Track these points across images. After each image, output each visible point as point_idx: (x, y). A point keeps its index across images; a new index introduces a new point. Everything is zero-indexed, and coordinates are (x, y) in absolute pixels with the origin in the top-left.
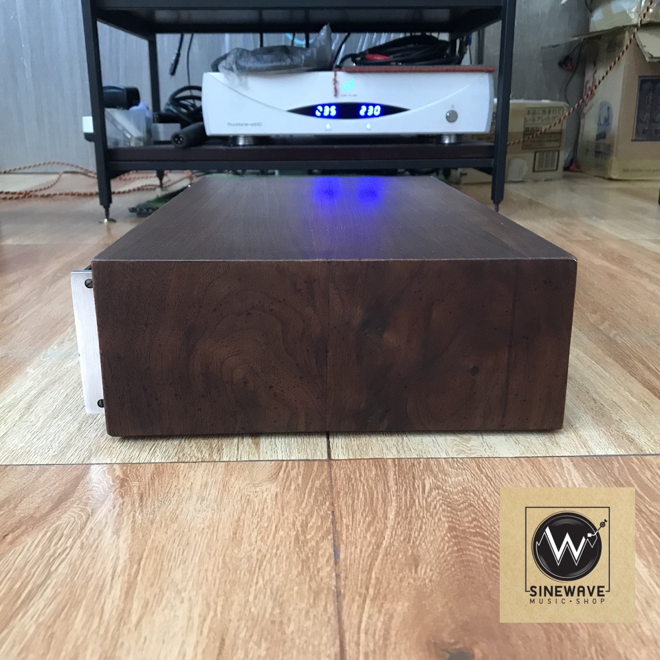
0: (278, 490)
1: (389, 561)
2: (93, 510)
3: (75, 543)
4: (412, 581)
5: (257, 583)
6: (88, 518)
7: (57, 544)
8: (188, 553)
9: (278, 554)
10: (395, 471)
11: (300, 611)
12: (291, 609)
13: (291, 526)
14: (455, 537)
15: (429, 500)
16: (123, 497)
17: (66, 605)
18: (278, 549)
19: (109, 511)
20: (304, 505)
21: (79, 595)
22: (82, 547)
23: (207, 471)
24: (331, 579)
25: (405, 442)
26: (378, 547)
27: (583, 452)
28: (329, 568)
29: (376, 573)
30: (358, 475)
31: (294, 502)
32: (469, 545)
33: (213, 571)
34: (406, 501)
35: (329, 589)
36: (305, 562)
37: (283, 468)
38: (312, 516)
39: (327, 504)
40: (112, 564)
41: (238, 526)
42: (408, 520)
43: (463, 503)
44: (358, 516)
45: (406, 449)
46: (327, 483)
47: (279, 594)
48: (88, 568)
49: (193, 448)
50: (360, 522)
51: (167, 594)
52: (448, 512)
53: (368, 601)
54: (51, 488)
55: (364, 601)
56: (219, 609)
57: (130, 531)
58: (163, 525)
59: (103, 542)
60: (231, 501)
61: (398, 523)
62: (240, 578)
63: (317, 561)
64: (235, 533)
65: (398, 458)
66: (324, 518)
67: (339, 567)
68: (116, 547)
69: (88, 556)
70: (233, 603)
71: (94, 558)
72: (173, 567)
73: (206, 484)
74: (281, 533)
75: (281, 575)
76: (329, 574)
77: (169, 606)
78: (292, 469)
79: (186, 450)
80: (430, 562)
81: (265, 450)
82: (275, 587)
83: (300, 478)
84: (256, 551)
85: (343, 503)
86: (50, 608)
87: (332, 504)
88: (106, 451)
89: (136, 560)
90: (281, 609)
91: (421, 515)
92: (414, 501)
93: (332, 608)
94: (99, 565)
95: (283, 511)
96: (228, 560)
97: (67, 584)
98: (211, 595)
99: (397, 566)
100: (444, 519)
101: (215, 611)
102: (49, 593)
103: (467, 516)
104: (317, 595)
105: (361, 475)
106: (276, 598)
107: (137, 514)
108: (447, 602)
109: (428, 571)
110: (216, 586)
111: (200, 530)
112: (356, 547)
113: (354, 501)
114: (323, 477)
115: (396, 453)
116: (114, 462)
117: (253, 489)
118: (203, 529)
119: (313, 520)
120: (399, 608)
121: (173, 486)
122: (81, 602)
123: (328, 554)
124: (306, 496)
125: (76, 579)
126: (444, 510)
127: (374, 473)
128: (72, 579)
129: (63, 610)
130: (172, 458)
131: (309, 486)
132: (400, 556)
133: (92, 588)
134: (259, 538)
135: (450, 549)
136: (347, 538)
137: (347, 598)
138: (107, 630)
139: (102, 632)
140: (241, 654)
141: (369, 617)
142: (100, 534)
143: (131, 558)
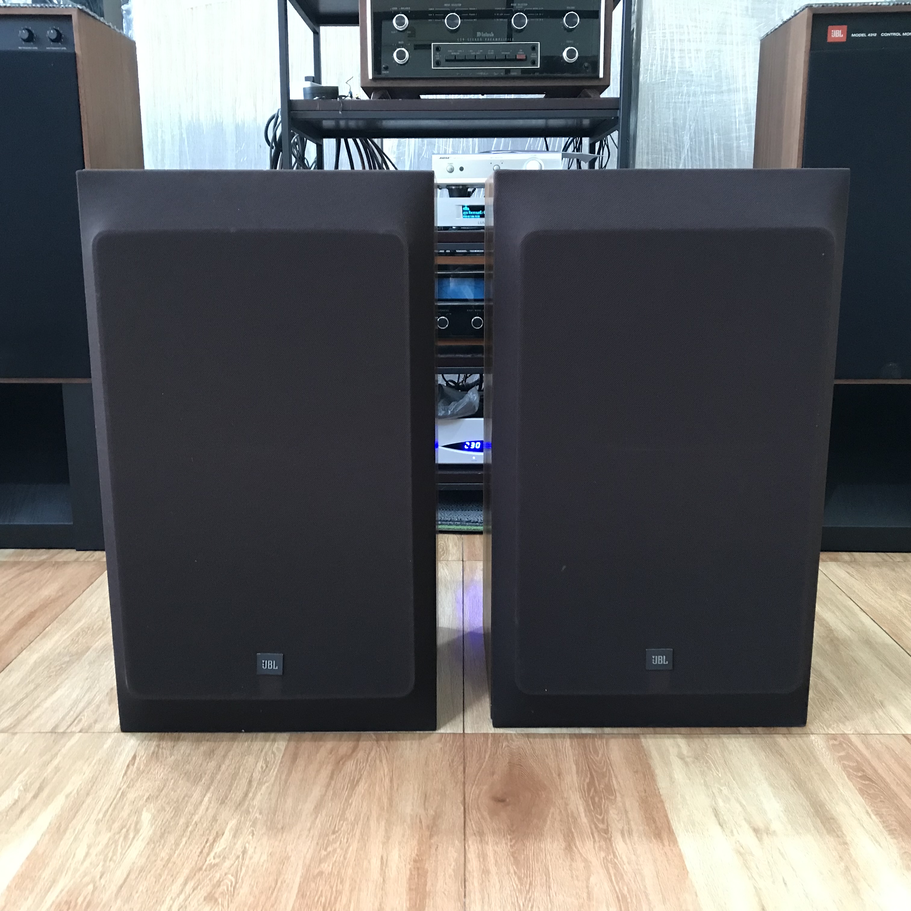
0: (442, 745)
1: (484, 773)
2: (369, 753)
3: (366, 765)
4: (491, 780)
5: (436, 779)
6: (368, 756)
7: (360, 765)
8: (409, 769)
11: (451, 788)
12: (448, 787)
13: (447, 760)
14: (510, 765)
15: (503, 751)
19: (376, 753)
20: (452, 752)
21: (375, 781)
22: (369, 766)
23: (411, 737)
26: (480, 768)
28: (461, 775)
29: (478, 777)
31: (449, 751)
32: (514, 768)
33: (420, 775)
34: (494, 752)
36: (453, 773)
37: (444, 737)
38: (455, 757)
39: (462, 752)
40: (383, 772)
41: (427, 759)
42: (493, 759)
44: (474, 757)
46: (462, 744)
47: (444, 782)
51: (405, 782)
52: (510, 756)
53: (474, 785)
58: (398, 759)
59: (377, 764)
61: (489, 760)
62: (429, 777)
63: (457, 773)
64: (426, 762)
65: (494, 734)
66: (460, 758)
67: (465, 775)
70: (428, 785)
72: (405, 774)
73: (412, 743)
74: (444, 763)
75: (444, 777)
76: (461, 777)
77: (406, 785)
78: (448, 737)
80: (499, 774)
82: (442, 780)
84: (434, 770)
85: (468, 752)
90: (444, 787)
91: (499, 757)
92: (497, 751)
93: (462, 787)
95: (444, 754)
96: (424, 771)
98: (420, 782)
99: (486, 775)
100: (507, 759)
101: (422, 787)
104: (456, 783)
106: (442, 784)
107: (387, 754)
108: (501, 786)
109: (497, 777)
110: (422, 779)
111: (413, 761)
112: (472, 768)
113: (472, 751)
114: (461, 741)
115: (494, 731)
117: (432, 746)
120: (485, 787)
123: (461, 770)
124: (454, 749)
125: (371, 776)
126: (508, 756)
127: (482, 740)
131: (455, 745)
132: (488, 771)
133: (378, 779)
134: (435, 764)
136: (469, 765)
137: (467, 784)
138: (387, 791)
139: (386, 791)
140: (432, 798)
141: (474, 790)
142: (375, 761)
143: (389, 770)
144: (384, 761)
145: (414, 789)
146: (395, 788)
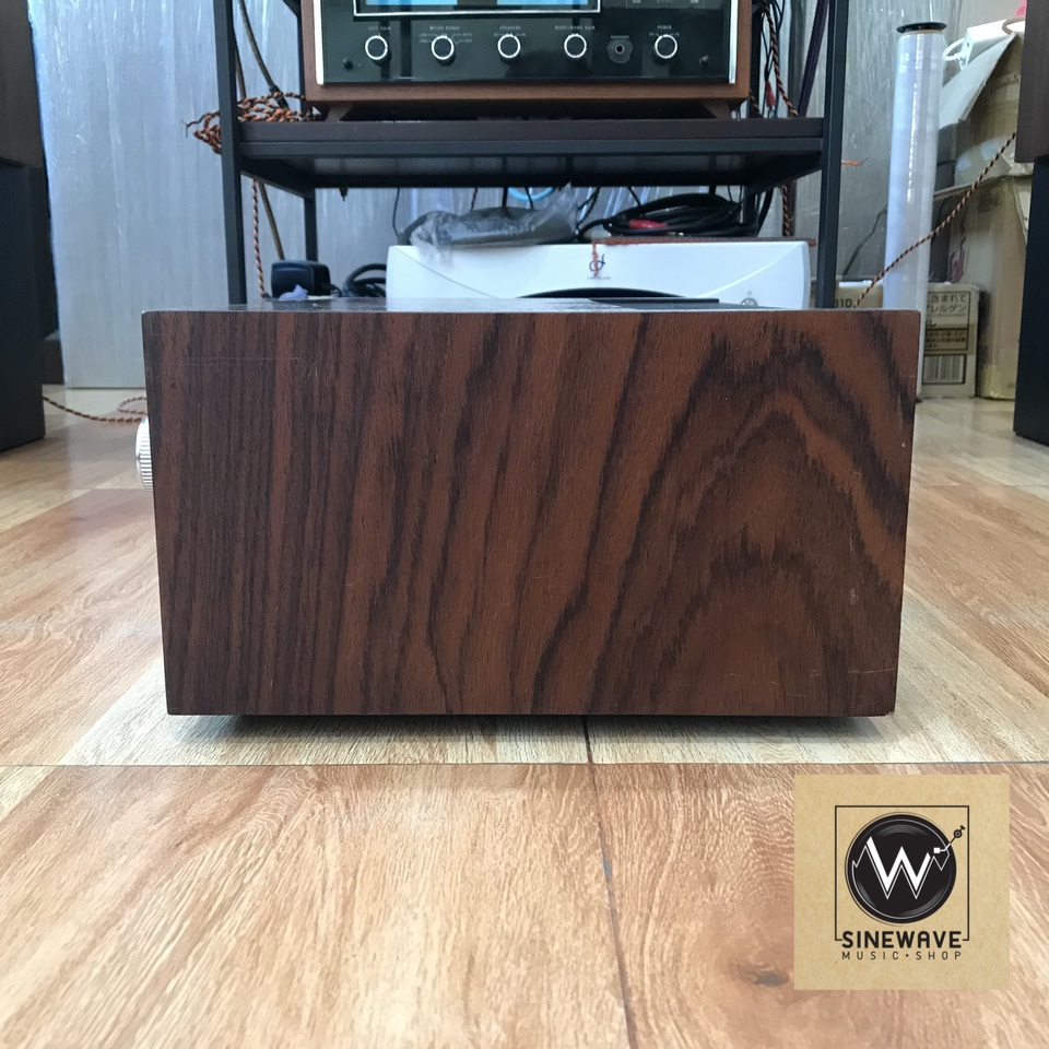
0: (526, 797)
1: (677, 878)
2: (286, 817)
3: (268, 854)
4: (707, 900)
5: (508, 899)
6: (281, 826)
7: (245, 854)
8: (416, 865)
9: (533, 867)
10: (680, 779)
11: (566, 930)
12: (554, 927)
13: (546, 838)
14: (763, 853)
15: (727, 811)
16: (322, 804)
17: (270, 918)
18: (531, 863)
19: (308, 818)
20: (561, 815)
21: (284, 909)
22: (279, 855)
23: (429, 774)
24: (603, 897)
25: (692, 744)
26: (662, 863)
27: (936, 758)
28: (599, 886)
29: (660, 892)
30: (630, 782)
31: (548, 812)
32: (780, 862)
33: (451, 885)
34: (696, 812)
35: (599, 907)
36: (568, 878)
37: (530, 773)
38: (573, 828)
39: (592, 814)
40: (320, 877)
41: (477, 836)
42: (700, 834)
43: (772, 815)
44: (634, 828)
45: (694, 752)
46: (590, 791)
47: (538, 910)
48: (290, 880)
49: (407, 748)
50: (636, 834)
51: (396, 910)
52: (753, 825)
53: (652, 921)
54: (227, 792)
55: (647, 921)
56: (463, 926)
57: (338, 841)
58: (380, 834)
59: (305, 851)
60: (465, 809)
61: (687, 837)
62: (486, 895)
63: (582, 878)
64: (474, 845)
66: (589, 830)
67: (613, 884)
68: (322, 858)
69: (288, 868)
70: (479, 920)
71: (295, 870)
72: (399, 882)
73: (430, 789)
74: (534, 845)
75: (538, 891)
76: (600, 892)
77: (400, 922)
78: (542, 774)
79: (397, 751)
80: (731, 880)
81: (503, 752)
82: (531, 904)
83: (553, 784)
84: (503, 865)
85: (613, 814)
86: (250, 922)
87: (599, 815)
88: (291, 750)
89: (351, 872)
90: (541, 927)
91: (717, 828)
92: (708, 813)
93: (606, 927)
94: (303, 878)
95: (534, 821)
96: (468, 874)
97: (267, 898)
98: (451, 911)
99: (687, 884)
100: (748, 833)
101: (459, 928)
102: (245, 906)
103: (778, 830)
104: (586, 913)
105: (634, 782)
106: (534, 916)
107: (345, 822)
108: (753, 924)
109: (728, 889)
110: (457, 901)
111: (429, 840)
112: (633, 863)
113: (627, 811)
114: (584, 784)
115: (681, 758)
116: (303, 763)
117: (492, 796)
118: (432, 839)
119: (575, 832)
120: (692, 929)
121: (387, 790)
122: (288, 916)
123: (596, 870)
124: (563, 804)
125: (276, 892)
126: (746, 823)
127: (652, 780)
128: (272, 892)
129: (266, 924)
130: (381, 760)
131: (566, 794)
132: (691, 873)
133: (299, 902)
134: (506, 851)
135: (756, 867)
136: (620, 853)
137: (624, 918)
138: (325, 946)
139: (319, 947)
140: (496, 973)
141: (655, 937)
142: (299, 843)
143: (344, 870)
144: (332, 842)
145: (428, 934)
146: (358, 935)
